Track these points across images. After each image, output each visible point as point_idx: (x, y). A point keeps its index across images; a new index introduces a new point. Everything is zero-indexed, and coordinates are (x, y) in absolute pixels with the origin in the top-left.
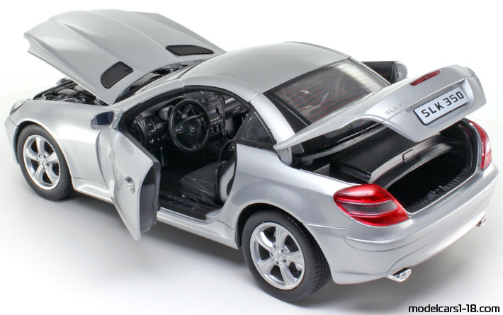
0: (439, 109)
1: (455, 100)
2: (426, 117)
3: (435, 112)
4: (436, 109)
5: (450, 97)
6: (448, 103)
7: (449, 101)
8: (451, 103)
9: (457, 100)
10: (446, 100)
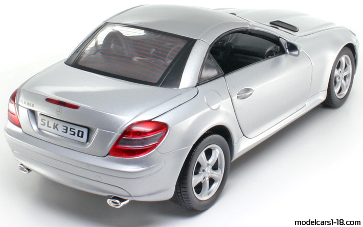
0: (54, 128)
1: (73, 133)
2: (42, 124)
3: (50, 127)
4: (52, 126)
5: (71, 129)
6: (65, 131)
7: (67, 130)
8: (66, 132)
9: (74, 134)
10: (65, 128)
